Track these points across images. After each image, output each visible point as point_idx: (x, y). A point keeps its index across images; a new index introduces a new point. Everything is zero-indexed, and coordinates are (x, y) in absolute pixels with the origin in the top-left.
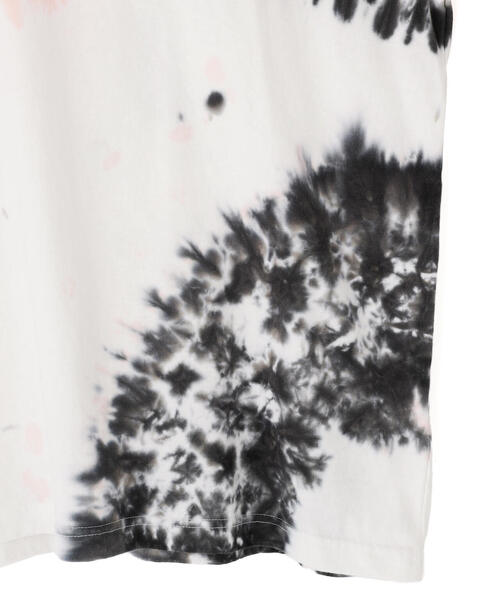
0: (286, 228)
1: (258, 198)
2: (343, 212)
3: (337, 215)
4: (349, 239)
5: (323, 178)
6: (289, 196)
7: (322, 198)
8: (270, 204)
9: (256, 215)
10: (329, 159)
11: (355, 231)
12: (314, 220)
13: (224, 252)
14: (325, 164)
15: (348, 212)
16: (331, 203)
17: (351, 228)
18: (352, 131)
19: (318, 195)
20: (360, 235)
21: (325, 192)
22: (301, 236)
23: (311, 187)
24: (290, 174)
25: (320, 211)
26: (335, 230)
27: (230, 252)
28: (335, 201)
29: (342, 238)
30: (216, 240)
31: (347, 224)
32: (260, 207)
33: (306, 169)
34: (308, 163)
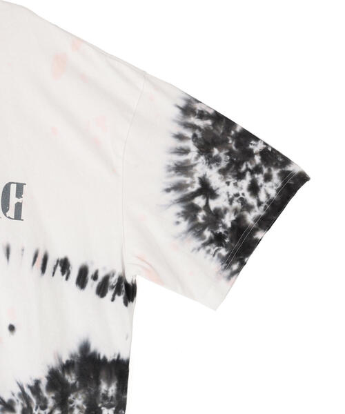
0: (45, 394)
1: (31, 379)
2: (78, 383)
3: (74, 385)
4: (80, 397)
5: (68, 366)
6: (48, 378)
7: (67, 376)
8: (37, 382)
9: (30, 387)
10: (72, 356)
11: (84, 393)
12: (60, 390)
13: (18, 401)
14: (69, 359)
15: (80, 383)
16: (71, 379)
17: (82, 391)
18: (84, 342)
19: (64, 376)
20: (86, 395)
21: (69, 373)
22: (53, 398)
23: (60, 372)
24: (48, 367)
25: (64, 384)
26: (72, 392)
27: (21, 401)
28: (74, 377)
29: (77, 396)
30: (13, 395)
31: (80, 389)
32: (32, 384)
33: (58, 363)
34: (60, 360)
